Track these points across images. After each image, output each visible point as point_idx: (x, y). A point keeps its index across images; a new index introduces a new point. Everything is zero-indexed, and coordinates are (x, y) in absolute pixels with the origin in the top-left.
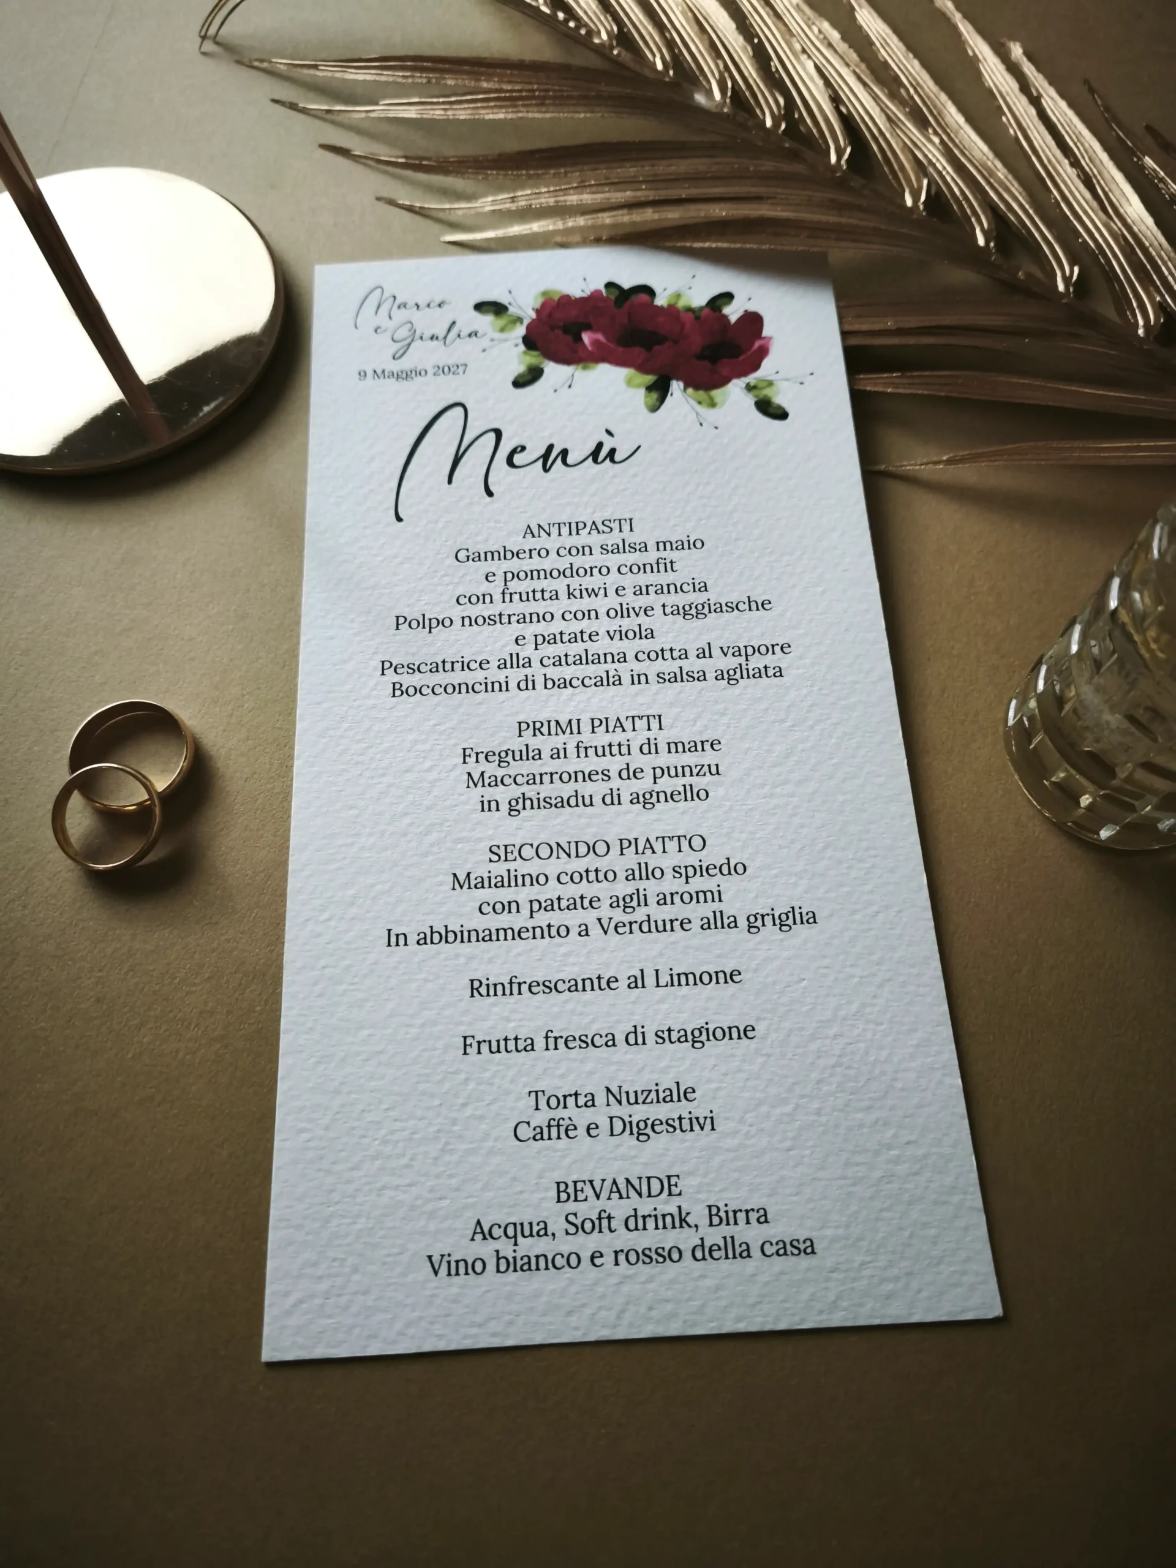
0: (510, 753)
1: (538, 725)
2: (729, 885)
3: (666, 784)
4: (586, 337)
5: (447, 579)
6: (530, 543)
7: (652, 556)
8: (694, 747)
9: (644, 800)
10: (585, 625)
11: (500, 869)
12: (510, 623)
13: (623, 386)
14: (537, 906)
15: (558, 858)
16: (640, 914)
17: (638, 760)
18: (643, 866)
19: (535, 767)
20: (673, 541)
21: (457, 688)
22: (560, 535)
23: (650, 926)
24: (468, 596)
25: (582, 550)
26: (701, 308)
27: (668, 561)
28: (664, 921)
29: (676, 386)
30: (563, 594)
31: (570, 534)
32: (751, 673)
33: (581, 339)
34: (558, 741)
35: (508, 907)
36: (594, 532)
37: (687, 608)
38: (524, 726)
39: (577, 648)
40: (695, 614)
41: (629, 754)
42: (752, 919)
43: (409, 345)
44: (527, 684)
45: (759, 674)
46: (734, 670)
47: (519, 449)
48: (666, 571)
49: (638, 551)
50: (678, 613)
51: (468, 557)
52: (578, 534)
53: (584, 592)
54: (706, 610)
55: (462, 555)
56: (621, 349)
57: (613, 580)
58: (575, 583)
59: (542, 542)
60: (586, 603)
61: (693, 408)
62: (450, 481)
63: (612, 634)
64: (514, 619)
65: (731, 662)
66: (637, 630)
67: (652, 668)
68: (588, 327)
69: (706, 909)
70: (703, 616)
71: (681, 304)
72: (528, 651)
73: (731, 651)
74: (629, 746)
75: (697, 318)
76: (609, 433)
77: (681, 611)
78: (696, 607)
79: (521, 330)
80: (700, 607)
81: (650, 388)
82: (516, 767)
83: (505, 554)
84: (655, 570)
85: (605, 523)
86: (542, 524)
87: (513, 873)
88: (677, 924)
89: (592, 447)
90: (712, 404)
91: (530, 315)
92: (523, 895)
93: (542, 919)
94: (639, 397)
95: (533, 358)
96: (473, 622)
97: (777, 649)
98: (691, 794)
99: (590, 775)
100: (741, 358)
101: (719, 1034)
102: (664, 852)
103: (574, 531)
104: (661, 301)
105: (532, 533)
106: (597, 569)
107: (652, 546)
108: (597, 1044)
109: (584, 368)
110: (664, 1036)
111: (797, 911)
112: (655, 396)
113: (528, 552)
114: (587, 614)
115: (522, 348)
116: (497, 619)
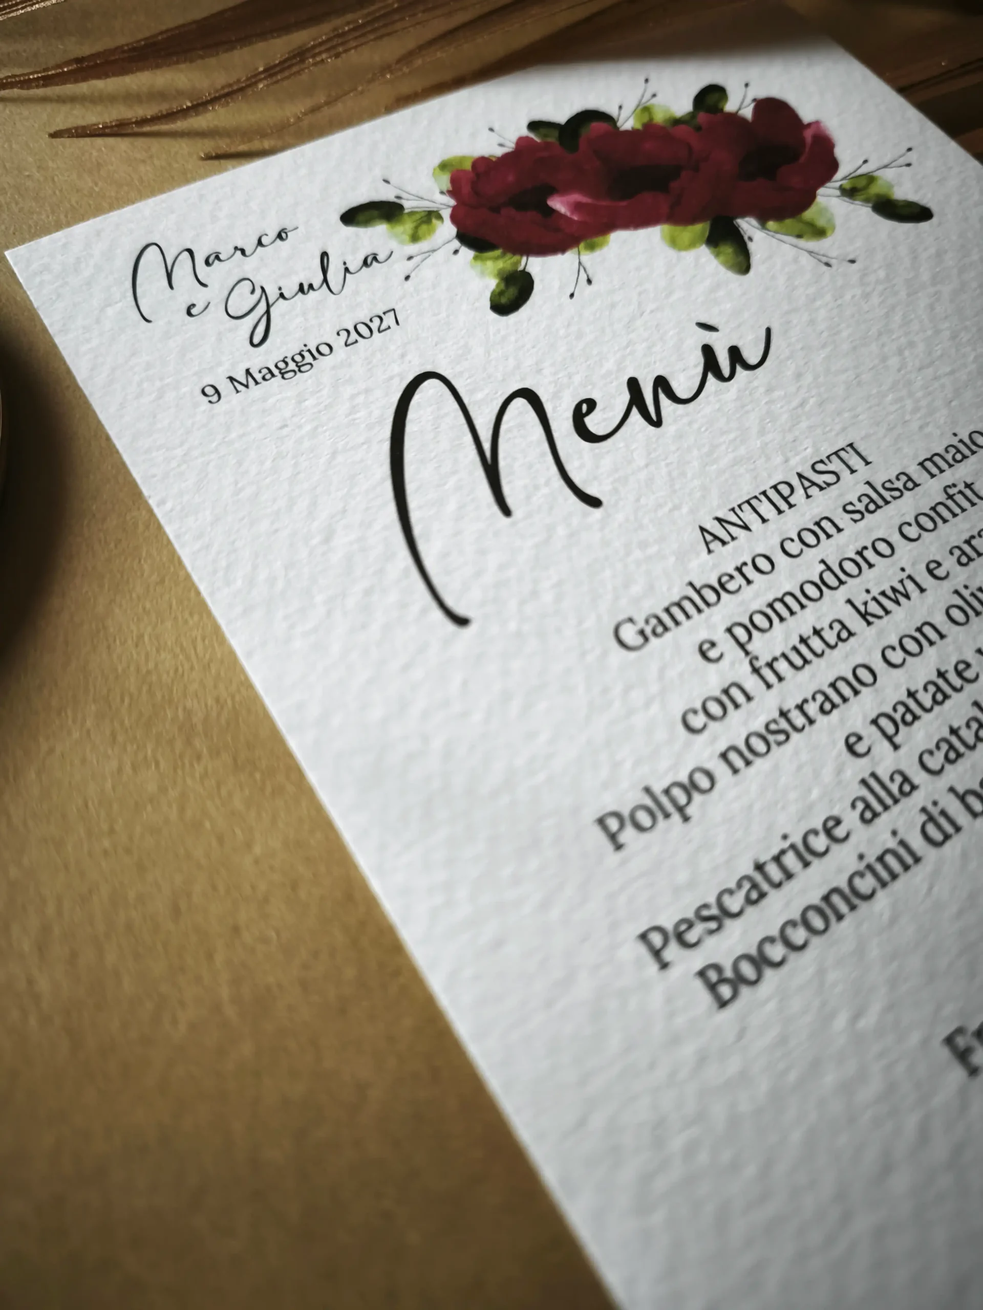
4: (558, 204)
6: (728, 557)
7: (931, 490)
10: (935, 658)
12: (811, 722)
13: (671, 253)
20: (939, 451)
22: (764, 521)
25: (821, 529)
27: (962, 487)
29: (748, 225)
30: (854, 621)
31: (780, 512)
33: (552, 211)
36: (814, 491)
39: (958, 710)
43: (268, 312)
47: (584, 407)
48: (972, 503)
49: (906, 493)
51: (642, 632)
52: (791, 506)
53: (884, 601)
55: (629, 634)
56: (623, 203)
57: (910, 557)
58: (855, 592)
59: (745, 545)
61: (797, 247)
62: (506, 511)
64: (812, 709)
68: (552, 191)
71: (660, 117)
72: (885, 759)
75: (698, 128)
76: (704, 327)
79: (446, 230)
81: (713, 241)
83: (701, 596)
84: (956, 509)
85: (817, 469)
86: (721, 515)
89: (698, 358)
90: (818, 232)
91: (445, 204)
94: (706, 260)
95: (498, 263)
96: (749, 755)
100: (802, 159)
103: (781, 505)
104: (627, 123)
105: (716, 538)
106: (870, 549)
107: (916, 473)
109: (592, 248)
112: (728, 250)
113: (736, 574)
114: (922, 638)
115: (467, 254)
116: (784, 725)
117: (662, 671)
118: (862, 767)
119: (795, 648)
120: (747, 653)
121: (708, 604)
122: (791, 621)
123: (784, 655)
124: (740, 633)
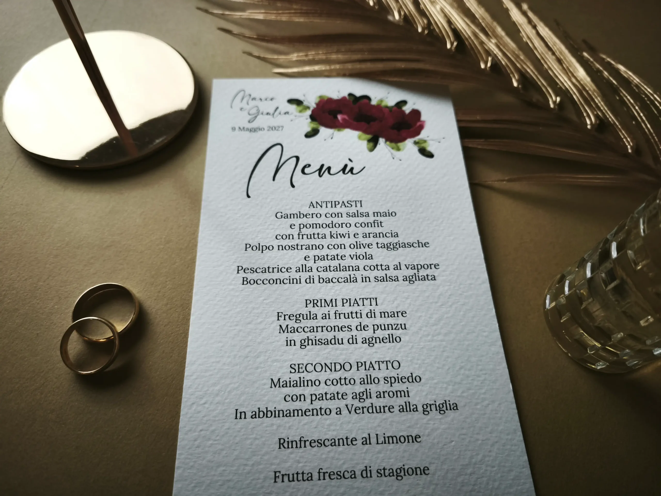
0: (301, 316)
1: (315, 302)
2: (413, 388)
3: (380, 334)
4: (340, 117)
5: (271, 227)
6: (312, 211)
7: (371, 219)
8: (393, 315)
9: (369, 342)
10: (339, 251)
11: (295, 377)
12: (302, 249)
13: (356, 139)
14: (315, 397)
15: (325, 371)
16: (367, 403)
17: (365, 321)
18: (369, 376)
19: (314, 323)
20: (381, 212)
21: (275, 281)
22: (327, 207)
23: (372, 409)
24: (281, 235)
25: (338, 215)
26: (392, 107)
27: (379, 222)
28: (380, 407)
29: (382, 141)
30: (328, 236)
31: (332, 207)
32: (420, 278)
33: (337, 118)
34: (325, 310)
35: (300, 397)
36: (343, 206)
37: (389, 245)
38: (308, 302)
39: (335, 263)
40: (392, 248)
41: (361, 317)
42: (425, 407)
43: (256, 117)
44: (310, 280)
45: (425, 278)
46: (412, 276)
47: (308, 166)
48: (378, 226)
49: (364, 217)
50: (384, 247)
51: (282, 216)
52: (335, 207)
53: (338, 235)
54: (398, 246)
55: (279, 216)
56: (355, 123)
57: (353, 230)
58: (334, 230)
59: (318, 210)
60: (339, 241)
61: (390, 151)
62: (274, 179)
63: (352, 256)
64: (304, 247)
65: (410, 272)
66: (364, 255)
67: (372, 274)
68: (340, 112)
69: (401, 401)
70: (396, 249)
71: (383, 104)
72: (310, 263)
73: (410, 267)
74: (361, 313)
75: (391, 111)
76: (350, 160)
77: (386, 246)
78: (393, 244)
79: (309, 112)
80: (395, 245)
81: (369, 141)
82: (304, 323)
83: (300, 215)
84: (373, 226)
85: (349, 202)
86: (318, 202)
87: (302, 379)
88: (386, 409)
89: (342, 166)
90: (398, 149)
91: (313, 105)
92: (307, 391)
93: (317, 404)
94: (364, 145)
95: (314, 125)
96: (284, 248)
97: (433, 266)
98: (392, 339)
99: (341, 328)
100: (412, 129)
101: (410, 471)
102: (379, 369)
103: (333, 206)
104: (374, 102)
105: (313, 205)
106: (345, 224)
107: (371, 214)
108: (346, 477)
109: (339, 130)
110: (381, 473)
111: (448, 403)
112: (371, 144)
113: (311, 215)
114: (340, 246)
115: (309, 120)
116: (296, 247)
117: (279, 225)
118: (304, 262)
119: (311, 235)
120: (300, 230)
121: (300, 217)
122: (315, 229)
123: (307, 235)
124: (302, 226)
